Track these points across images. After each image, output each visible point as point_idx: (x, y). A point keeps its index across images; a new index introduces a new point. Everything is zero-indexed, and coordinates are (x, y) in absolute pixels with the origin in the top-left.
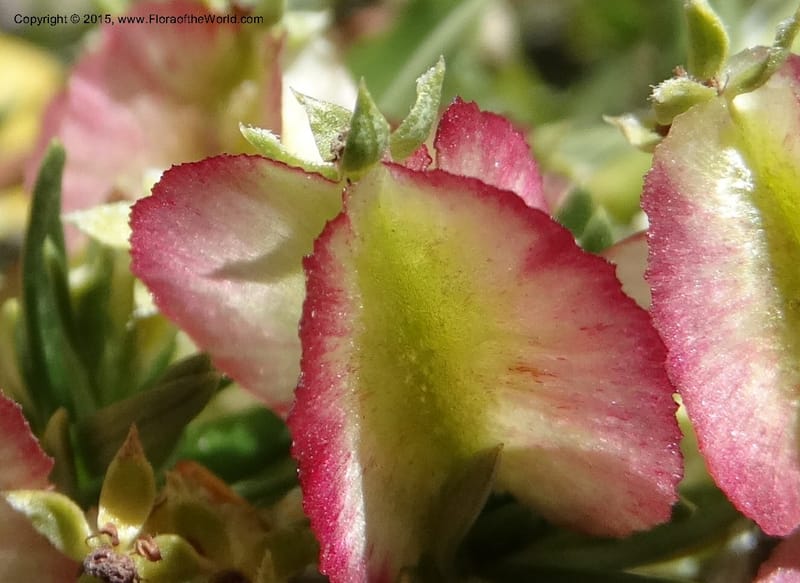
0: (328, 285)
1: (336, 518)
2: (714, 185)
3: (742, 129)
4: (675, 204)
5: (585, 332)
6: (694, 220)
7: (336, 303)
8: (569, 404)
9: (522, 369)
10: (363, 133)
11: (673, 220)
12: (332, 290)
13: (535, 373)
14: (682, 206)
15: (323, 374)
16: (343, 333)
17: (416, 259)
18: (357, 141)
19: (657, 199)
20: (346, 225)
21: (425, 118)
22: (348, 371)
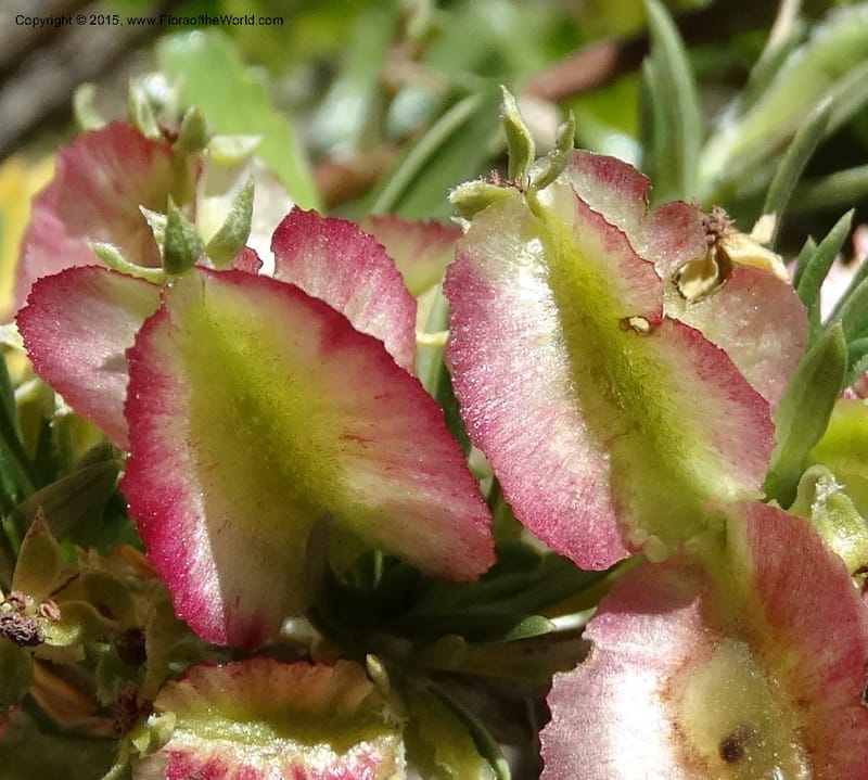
0: (155, 372)
1: (187, 570)
2: (517, 271)
3: (545, 223)
4: (478, 289)
5: (380, 401)
6: (497, 303)
7: (164, 386)
8: (391, 466)
9: (350, 438)
10: (175, 242)
11: (475, 303)
12: (158, 376)
13: (361, 440)
14: (484, 291)
15: (156, 447)
16: (175, 412)
17: (241, 347)
18: (171, 248)
19: (459, 286)
20: (166, 321)
21: (238, 226)
22: (188, 445)
